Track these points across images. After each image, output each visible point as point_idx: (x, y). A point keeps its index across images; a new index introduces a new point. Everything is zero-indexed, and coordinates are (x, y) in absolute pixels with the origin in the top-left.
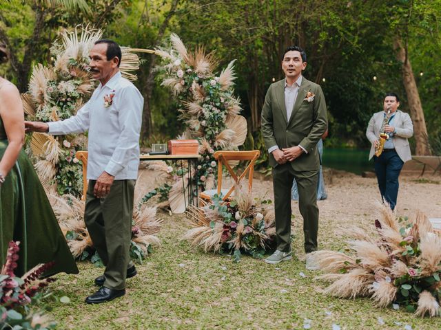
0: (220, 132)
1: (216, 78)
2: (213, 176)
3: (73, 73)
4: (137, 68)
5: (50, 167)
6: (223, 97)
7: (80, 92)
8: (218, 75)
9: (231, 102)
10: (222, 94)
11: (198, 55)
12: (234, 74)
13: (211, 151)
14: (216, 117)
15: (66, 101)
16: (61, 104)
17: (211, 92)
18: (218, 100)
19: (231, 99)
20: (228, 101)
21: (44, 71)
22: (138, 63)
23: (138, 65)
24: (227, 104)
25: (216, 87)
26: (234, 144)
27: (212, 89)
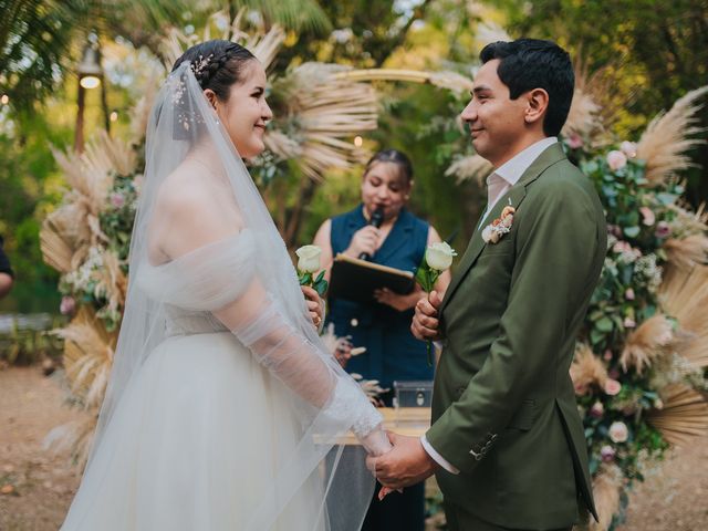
0: (639, 320)
1: (627, 145)
2: (616, 470)
4: (371, 124)
6: (652, 207)
8: (634, 138)
9: (677, 223)
10: (646, 198)
12: (694, 130)
13: (612, 387)
14: (627, 274)
17: (610, 192)
18: (634, 216)
19: (676, 214)
20: (667, 218)
21: (113, 149)
22: (373, 109)
23: (375, 116)
24: (666, 229)
25: (626, 175)
26: (690, 360)
27: (612, 182)
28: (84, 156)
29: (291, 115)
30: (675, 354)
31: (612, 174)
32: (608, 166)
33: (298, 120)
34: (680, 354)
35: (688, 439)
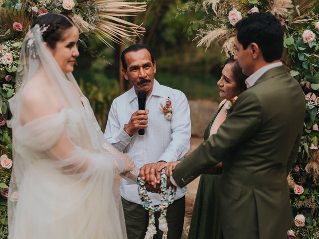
3: (17, 25)
4: (142, 8)
15: (3, 81)
25: (314, 47)
27: (304, 51)
29: (89, 2)
31: (306, 45)
32: (302, 40)
33: (94, 5)
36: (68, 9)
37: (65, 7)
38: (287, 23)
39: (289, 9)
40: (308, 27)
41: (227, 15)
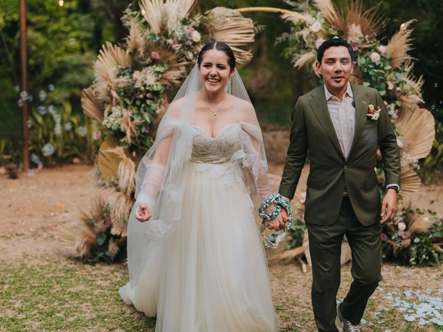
1: (382, 48)
3: (155, 55)
4: (251, 39)
5: (123, 199)
6: (391, 80)
7: (166, 82)
8: (385, 43)
9: (406, 87)
10: (390, 76)
11: (350, 13)
15: (145, 98)
16: (138, 103)
17: (371, 73)
18: (383, 85)
19: (406, 83)
20: (401, 85)
21: (115, 52)
22: (252, 31)
23: (253, 35)
24: (399, 91)
25: (379, 65)
26: (411, 156)
27: (373, 68)
28: (99, 57)
29: (210, 35)
30: (404, 153)
31: (374, 64)
32: (371, 60)
33: (214, 37)
34: (406, 152)
35: (409, 194)
36: (197, 41)
37: (195, 40)
38: (359, 48)
39: (360, 38)
40: (373, 50)
41: (313, 43)
